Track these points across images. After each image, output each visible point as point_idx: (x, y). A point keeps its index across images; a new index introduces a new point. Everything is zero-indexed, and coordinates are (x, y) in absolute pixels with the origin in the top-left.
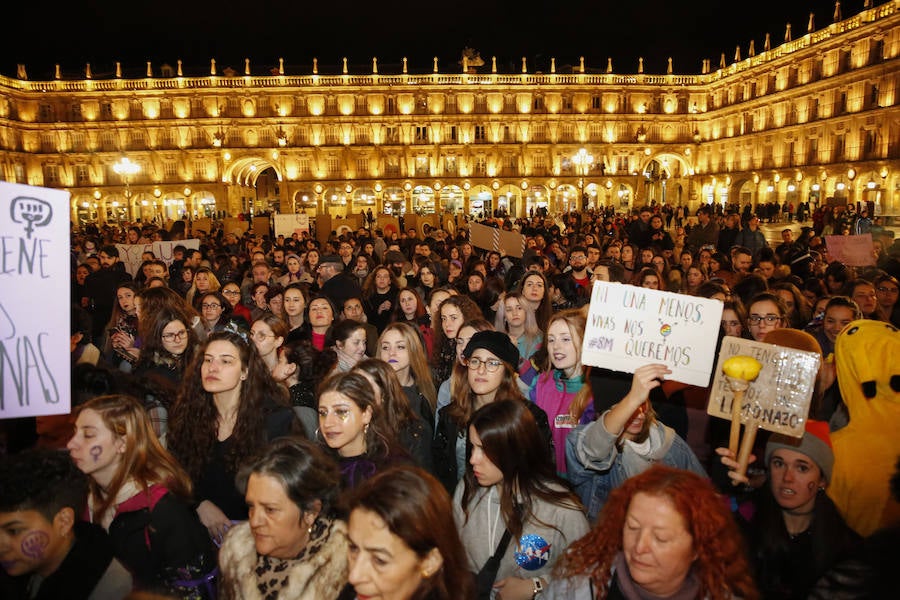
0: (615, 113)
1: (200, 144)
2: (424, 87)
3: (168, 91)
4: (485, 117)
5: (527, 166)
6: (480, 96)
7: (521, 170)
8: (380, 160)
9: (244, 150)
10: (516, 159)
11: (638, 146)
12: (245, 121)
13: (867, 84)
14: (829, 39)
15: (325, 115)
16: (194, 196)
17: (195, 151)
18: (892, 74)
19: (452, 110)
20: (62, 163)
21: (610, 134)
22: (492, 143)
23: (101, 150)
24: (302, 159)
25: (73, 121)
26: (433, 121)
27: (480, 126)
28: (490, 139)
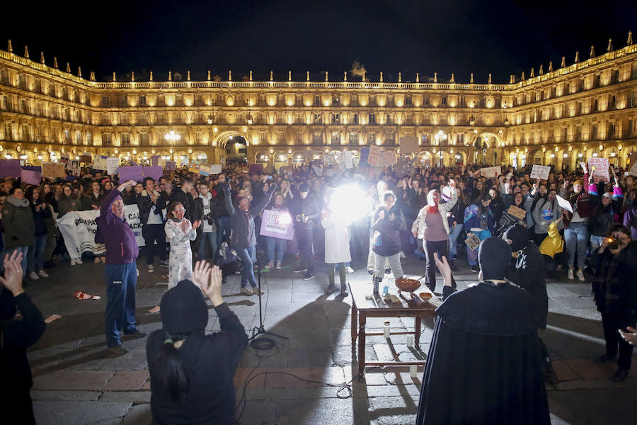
0: (455, 107)
1: (200, 122)
2: (338, 90)
3: (182, 90)
4: (375, 109)
6: (372, 96)
7: (397, 142)
8: (310, 134)
9: (227, 126)
10: (394, 135)
11: (470, 128)
12: (228, 108)
13: (609, 95)
14: (587, 67)
15: (276, 106)
16: (194, 154)
17: (197, 127)
18: (624, 90)
19: (354, 104)
20: (114, 132)
21: (452, 120)
22: (379, 125)
23: (138, 125)
24: (263, 132)
25: (122, 107)
26: (344, 111)
27: (372, 114)
28: (378, 122)
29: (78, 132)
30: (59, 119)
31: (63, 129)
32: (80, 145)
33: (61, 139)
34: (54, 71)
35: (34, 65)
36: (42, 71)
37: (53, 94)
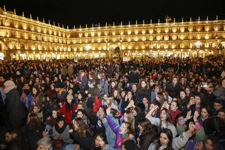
0: (208, 31)
1: (103, 42)
2: (156, 27)
3: (97, 30)
4: (171, 34)
5: (182, 46)
6: (170, 28)
7: (181, 47)
8: (144, 45)
9: (113, 43)
10: (180, 44)
11: (215, 40)
12: (113, 36)
15: (131, 34)
16: (101, 54)
17: (102, 43)
19: (163, 32)
20: (74, 46)
21: (207, 37)
22: (173, 40)
23: (82, 43)
24: (126, 45)
25: (77, 37)
26: (158, 35)
27: (170, 36)
28: (173, 39)
29: (62, 47)
30: (55, 43)
31: (56, 46)
32: (63, 51)
33: (56, 49)
34: (53, 26)
35: (46, 25)
36: (49, 26)
37: (53, 34)
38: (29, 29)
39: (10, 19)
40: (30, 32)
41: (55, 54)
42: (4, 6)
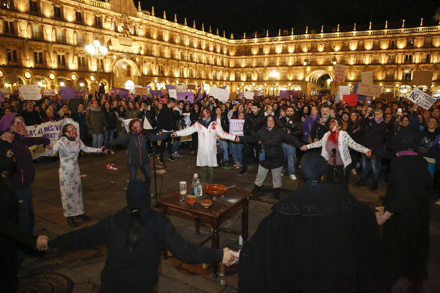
1: (298, 64)
2: (413, 34)
3: (287, 41)
8: (383, 72)
9: (317, 67)
12: (319, 54)
15: (357, 50)
16: (293, 86)
17: (295, 67)
19: (428, 46)
20: (242, 72)
23: (257, 67)
25: (249, 55)
26: (416, 52)
29: (221, 72)
30: (210, 64)
31: (212, 70)
32: (222, 80)
33: (211, 77)
34: (209, 35)
35: (198, 32)
36: (202, 35)
37: (207, 49)
38: (172, 41)
39: (146, 24)
40: (174, 45)
41: (209, 85)
42: (139, 3)
